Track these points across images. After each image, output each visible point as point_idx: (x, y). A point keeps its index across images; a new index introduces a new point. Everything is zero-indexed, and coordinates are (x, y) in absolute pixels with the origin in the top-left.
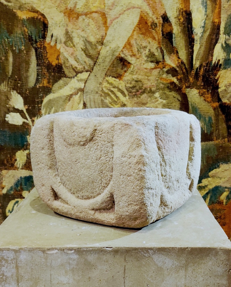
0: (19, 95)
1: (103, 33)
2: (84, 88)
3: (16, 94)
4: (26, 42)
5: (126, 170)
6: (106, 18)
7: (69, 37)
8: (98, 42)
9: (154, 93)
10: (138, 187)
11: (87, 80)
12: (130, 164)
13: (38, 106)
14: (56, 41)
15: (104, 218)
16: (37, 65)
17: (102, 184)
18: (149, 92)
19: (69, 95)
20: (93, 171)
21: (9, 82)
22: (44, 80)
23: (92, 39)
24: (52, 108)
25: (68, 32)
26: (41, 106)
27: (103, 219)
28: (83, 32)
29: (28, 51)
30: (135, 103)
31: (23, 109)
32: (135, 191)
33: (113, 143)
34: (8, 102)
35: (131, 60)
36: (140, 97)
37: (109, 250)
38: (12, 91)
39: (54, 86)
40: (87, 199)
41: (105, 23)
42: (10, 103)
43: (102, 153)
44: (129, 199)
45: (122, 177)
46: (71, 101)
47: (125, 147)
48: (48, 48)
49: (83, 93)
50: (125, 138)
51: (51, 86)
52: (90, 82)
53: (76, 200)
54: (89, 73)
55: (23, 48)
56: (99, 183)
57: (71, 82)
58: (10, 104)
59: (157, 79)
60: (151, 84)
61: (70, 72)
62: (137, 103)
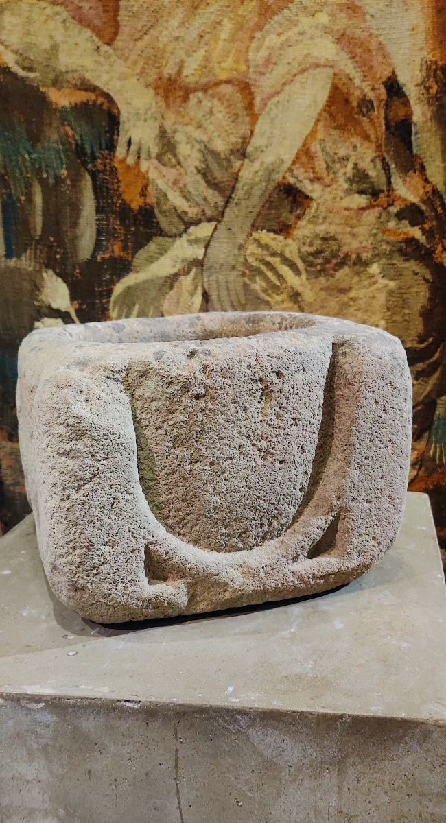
0: (60, 280)
1: (244, 129)
2: (203, 259)
3: (52, 276)
4: (69, 160)
6: (251, 94)
7: (167, 144)
8: (232, 152)
9: (367, 264)
11: (209, 241)
13: (101, 302)
14: (139, 153)
16: (98, 211)
18: (355, 264)
19: (171, 275)
21: (38, 252)
22: (113, 245)
23: (220, 146)
24: (134, 304)
25: (165, 132)
26: (108, 302)
28: (198, 130)
29: (76, 180)
30: (321, 289)
31: (68, 310)
34: (38, 295)
35: (312, 191)
36: (333, 276)
38: (43, 270)
41: (250, 106)
42: (42, 297)
46: (175, 289)
48: (120, 171)
49: (202, 270)
51: (130, 256)
52: (217, 244)
54: (215, 223)
55: (64, 174)
57: (175, 246)
58: (41, 300)
59: (374, 231)
60: (360, 245)
61: (171, 223)
62: (326, 289)
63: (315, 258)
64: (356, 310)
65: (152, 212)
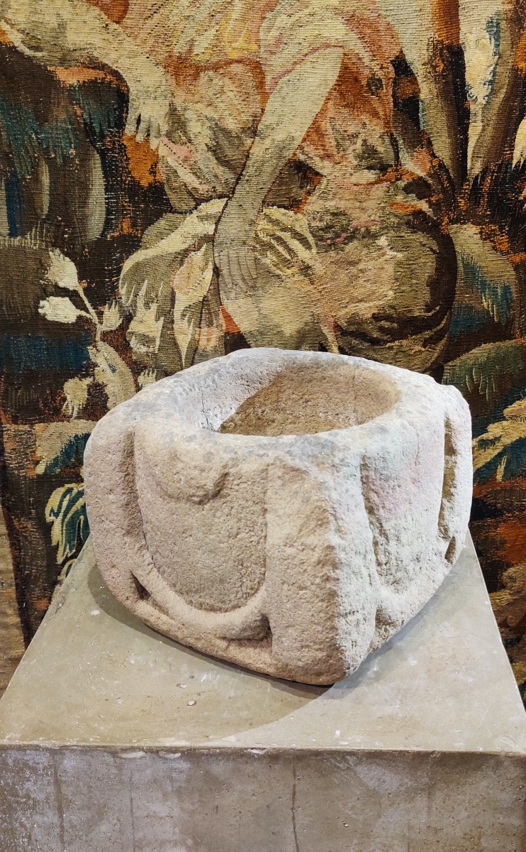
0: (67, 259)
1: (255, 108)
2: (214, 234)
3: (59, 256)
4: (78, 139)
5: (294, 576)
6: (262, 73)
8: (244, 130)
9: (375, 236)
10: (322, 615)
11: (220, 217)
12: (304, 563)
13: (111, 281)
14: (148, 131)
15: (250, 657)
16: (107, 190)
17: (244, 589)
19: (181, 251)
20: (223, 559)
21: (44, 231)
22: (122, 222)
23: (231, 124)
24: (143, 281)
25: (175, 109)
26: (117, 280)
27: (247, 661)
28: (209, 108)
29: (85, 159)
30: (331, 262)
31: (76, 289)
32: (316, 621)
33: (266, 506)
34: (44, 273)
35: (323, 168)
36: (342, 250)
37: (258, 754)
38: (50, 249)
39: (146, 232)
40: (211, 610)
41: (261, 85)
42: (49, 276)
43: (242, 524)
44: (302, 635)
45: (285, 586)
46: (185, 265)
47: (292, 524)
48: (129, 149)
49: (213, 245)
50: (292, 502)
51: (140, 232)
52: (228, 220)
53: (187, 608)
54: (226, 199)
55: (72, 153)
56: (237, 586)
57: (185, 222)
58: (47, 279)
59: (383, 205)
60: (368, 219)
61: (181, 200)
62: (336, 262)
63: (325, 233)
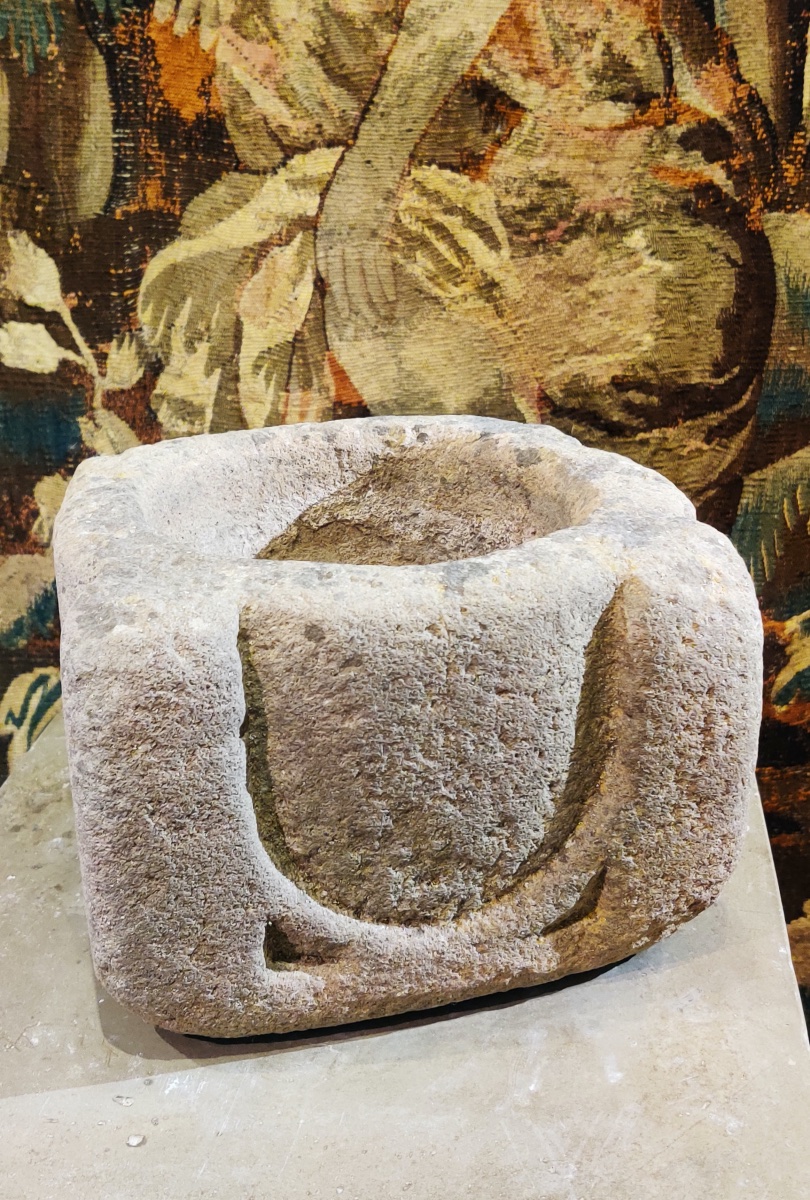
0: (41, 252)
2: (317, 216)
3: (27, 245)
4: (63, 25)
8: (377, 17)
9: (623, 230)
11: (330, 183)
13: (121, 296)
14: (197, 13)
16: (116, 124)
18: (600, 230)
19: (255, 244)
22: (144, 186)
24: (184, 298)
26: (135, 296)
29: (76, 63)
30: (537, 276)
31: (58, 309)
35: (525, 95)
36: (559, 252)
39: (190, 207)
42: (8, 283)
46: (262, 272)
48: (161, 47)
49: (316, 237)
51: (178, 206)
52: (343, 189)
54: (340, 149)
55: (52, 53)
57: (264, 190)
58: (7, 289)
59: (639, 170)
60: (611, 196)
61: (256, 147)
62: (547, 277)
63: (528, 219)
64: (600, 314)
65: (222, 126)
